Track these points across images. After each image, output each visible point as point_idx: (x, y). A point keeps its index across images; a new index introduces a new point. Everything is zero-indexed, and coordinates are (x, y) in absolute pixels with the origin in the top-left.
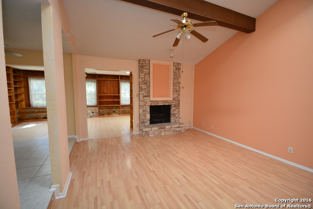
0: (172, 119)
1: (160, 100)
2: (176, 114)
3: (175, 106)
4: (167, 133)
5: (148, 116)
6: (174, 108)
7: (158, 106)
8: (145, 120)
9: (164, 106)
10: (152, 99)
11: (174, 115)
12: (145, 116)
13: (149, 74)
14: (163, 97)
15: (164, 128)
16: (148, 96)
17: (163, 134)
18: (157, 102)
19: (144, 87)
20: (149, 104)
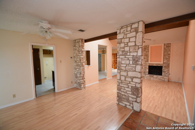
0: (163, 74)
1: (155, 63)
2: (165, 71)
3: (165, 67)
4: (154, 79)
5: (147, 70)
6: (164, 68)
7: (153, 66)
8: (145, 72)
9: (157, 66)
10: (149, 62)
11: (164, 72)
12: (146, 70)
13: (148, 51)
14: (158, 62)
15: (153, 77)
16: (148, 61)
17: (152, 79)
18: (153, 64)
19: (146, 57)
20: (148, 65)
